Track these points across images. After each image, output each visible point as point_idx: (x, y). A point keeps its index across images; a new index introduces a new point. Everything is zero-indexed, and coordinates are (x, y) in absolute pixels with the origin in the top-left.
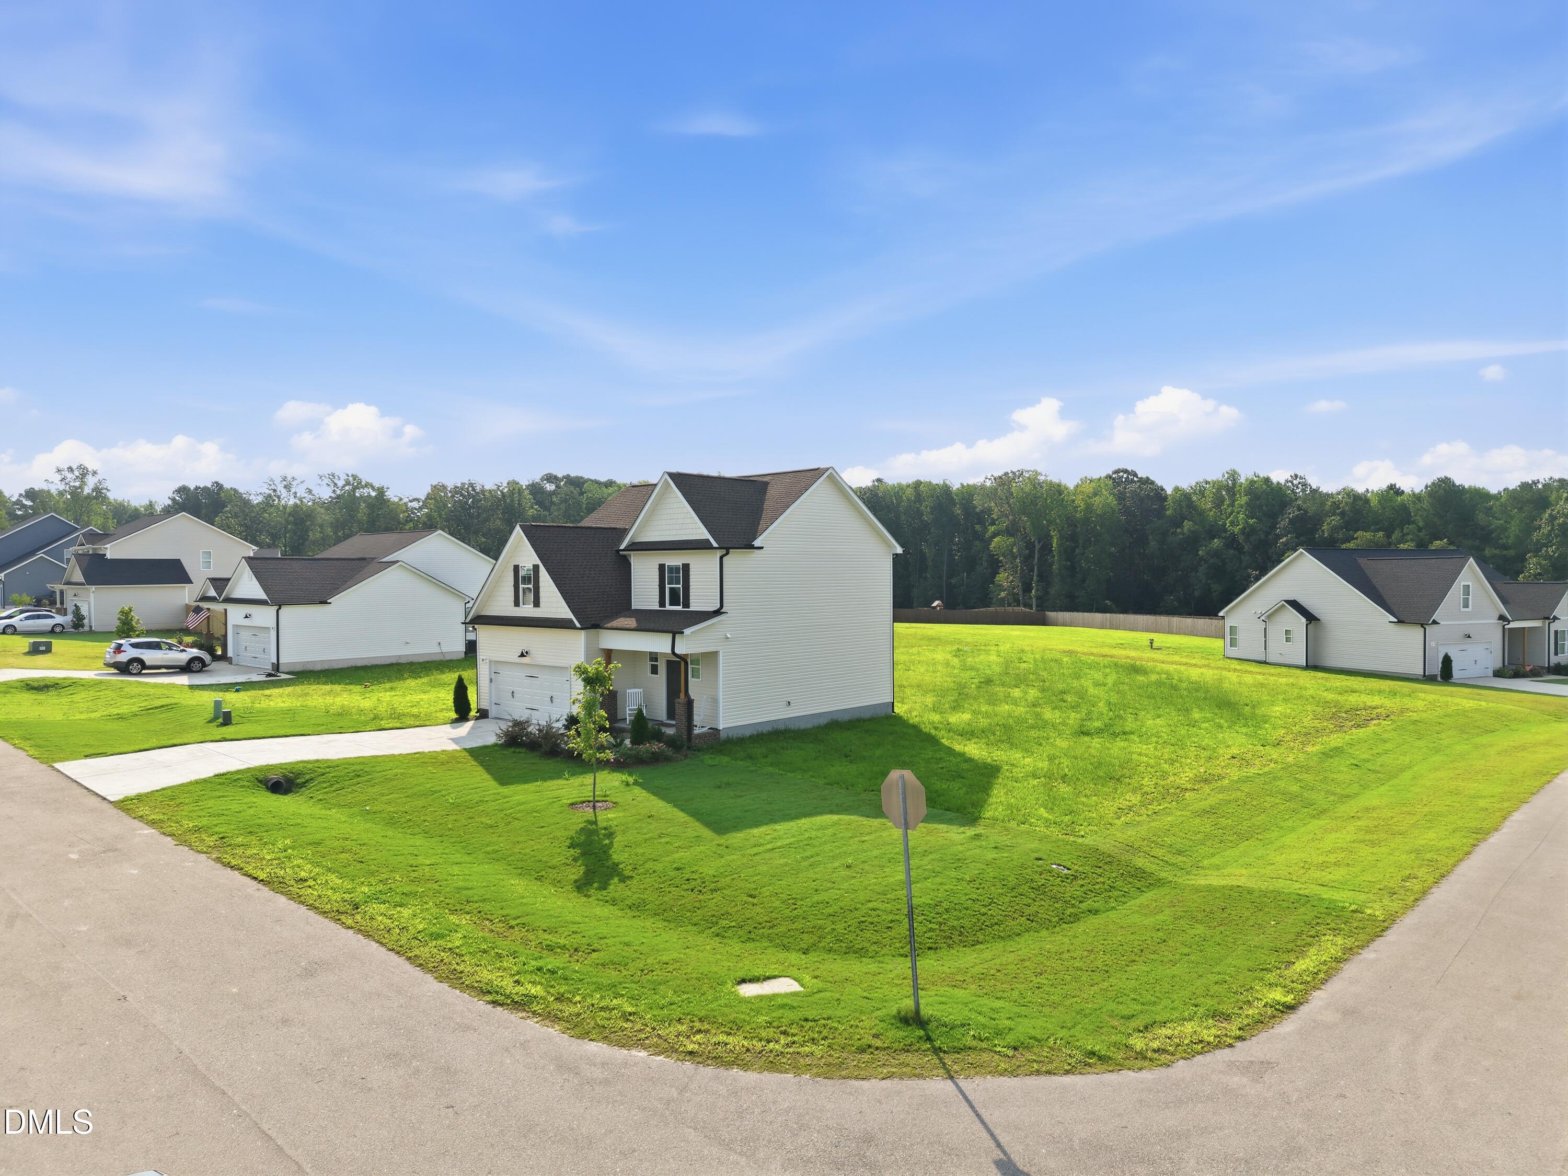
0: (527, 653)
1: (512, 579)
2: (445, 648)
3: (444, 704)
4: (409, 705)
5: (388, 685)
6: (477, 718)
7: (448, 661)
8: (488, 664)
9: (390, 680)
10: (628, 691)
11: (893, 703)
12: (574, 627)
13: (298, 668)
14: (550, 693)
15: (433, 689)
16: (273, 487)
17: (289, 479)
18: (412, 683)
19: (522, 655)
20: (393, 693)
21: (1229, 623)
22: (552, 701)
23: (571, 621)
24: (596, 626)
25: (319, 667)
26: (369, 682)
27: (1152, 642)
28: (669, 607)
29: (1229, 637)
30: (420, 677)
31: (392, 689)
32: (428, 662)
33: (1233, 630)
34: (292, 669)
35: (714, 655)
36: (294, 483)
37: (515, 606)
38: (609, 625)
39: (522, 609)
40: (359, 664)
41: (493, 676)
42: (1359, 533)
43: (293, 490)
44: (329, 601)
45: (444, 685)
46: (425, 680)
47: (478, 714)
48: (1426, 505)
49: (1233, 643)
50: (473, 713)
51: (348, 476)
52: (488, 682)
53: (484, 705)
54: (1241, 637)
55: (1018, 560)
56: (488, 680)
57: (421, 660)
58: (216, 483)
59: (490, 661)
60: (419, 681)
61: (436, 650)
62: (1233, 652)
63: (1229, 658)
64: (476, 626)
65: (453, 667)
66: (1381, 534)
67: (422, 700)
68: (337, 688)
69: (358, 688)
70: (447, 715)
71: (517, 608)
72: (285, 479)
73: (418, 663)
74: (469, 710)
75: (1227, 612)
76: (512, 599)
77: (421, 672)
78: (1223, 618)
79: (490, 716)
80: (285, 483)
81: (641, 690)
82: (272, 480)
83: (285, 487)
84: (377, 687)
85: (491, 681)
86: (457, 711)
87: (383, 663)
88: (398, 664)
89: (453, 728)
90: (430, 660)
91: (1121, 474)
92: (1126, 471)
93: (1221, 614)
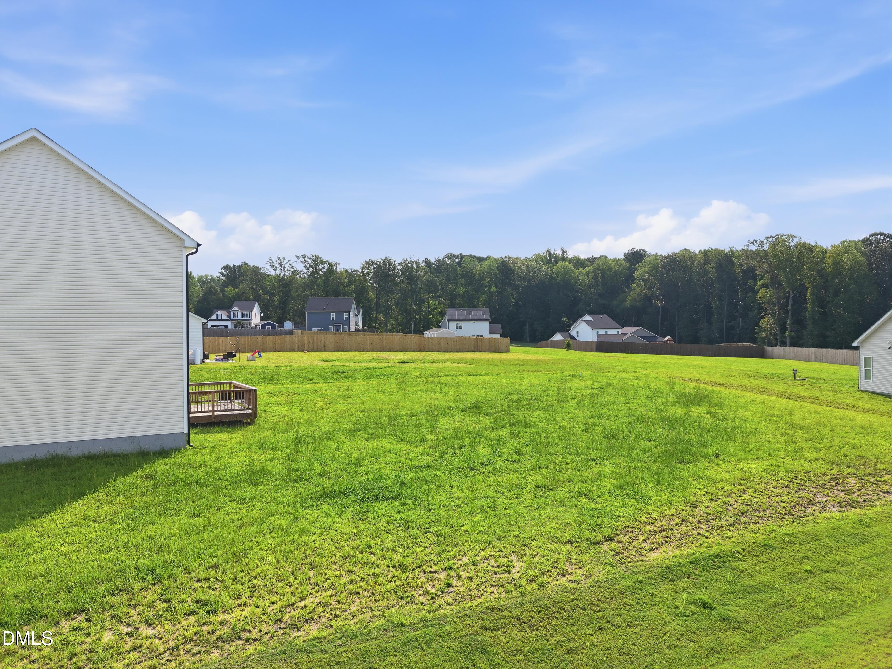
21: (863, 353)
27: (795, 372)
29: (863, 368)
33: (867, 361)
49: (867, 375)
51: (313, 256)
54: (875, 369)
55: (777, 307)
58: (244, 262)
62: (866, 385)
63: (863, 391)
75: (863, 342)
78: (857, 348)
91: (879, 236)
92: (882, 234)
93: (855, 344)
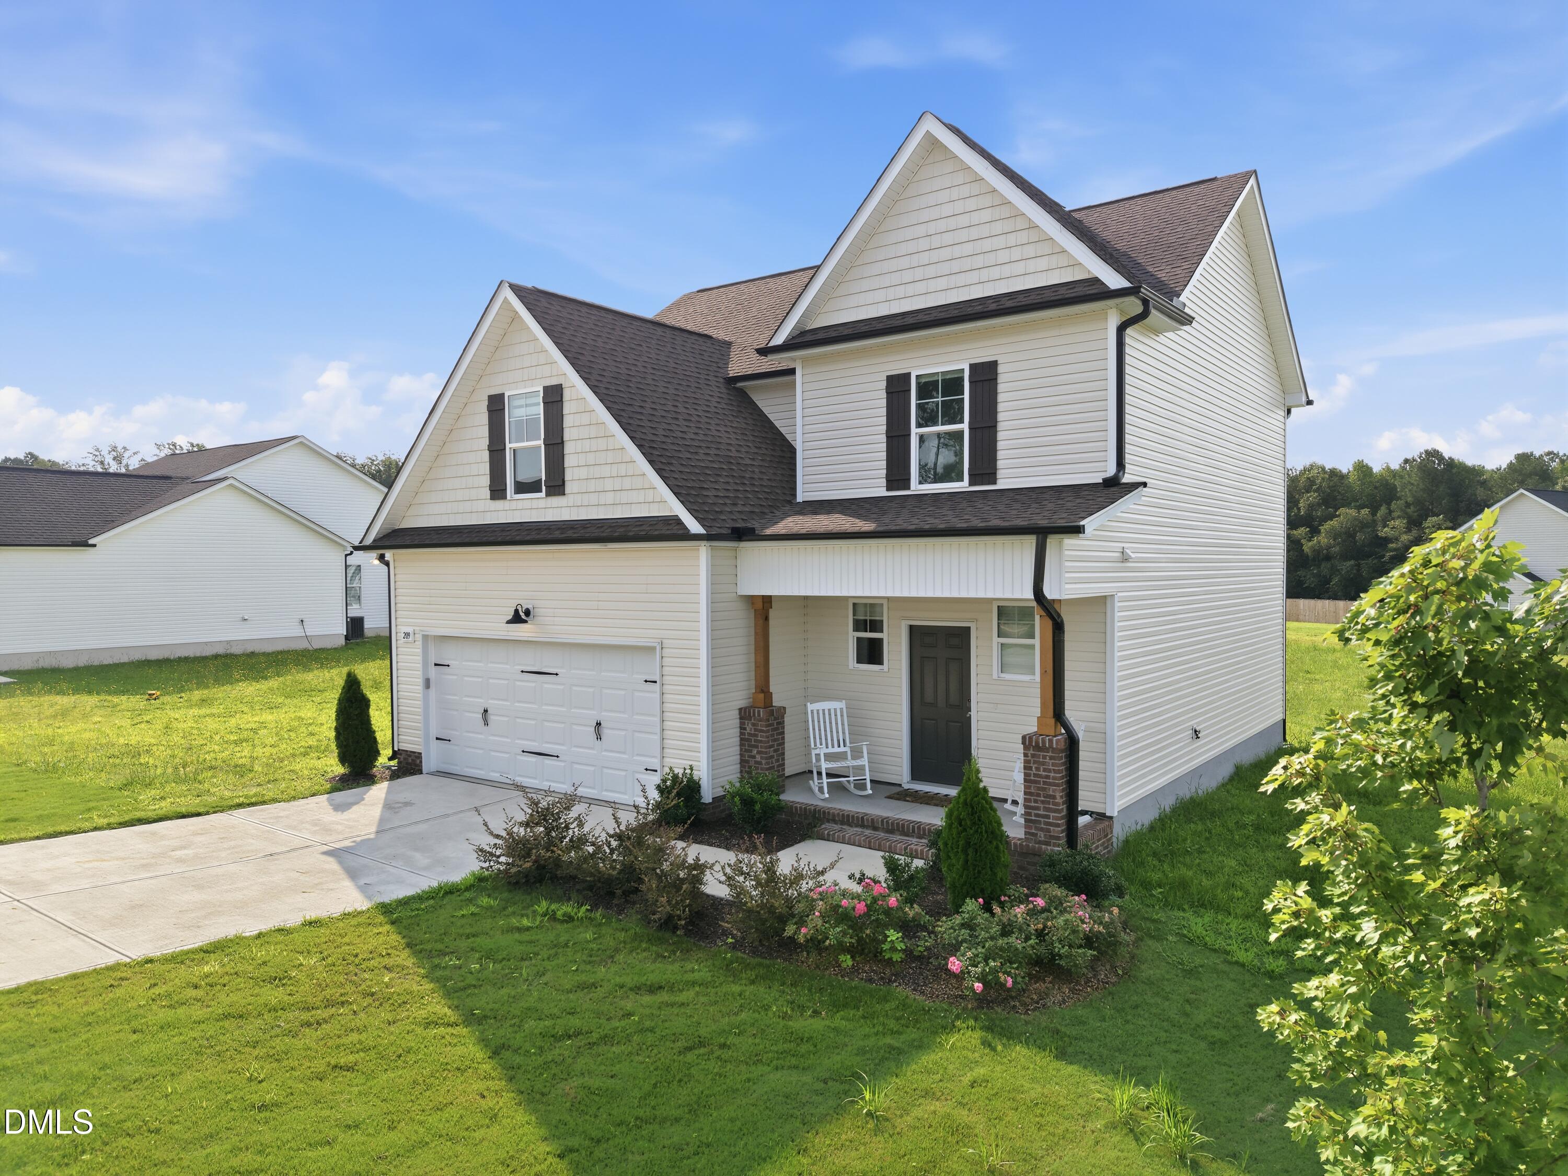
0: (527, 613)
1: (483, 432)
2: (312, 630)
3: (312, 734)
4: (233, 737)
5: (197, 694)
6: (395, 775)
7: (316, 650)
8: (419, 643)
9: (202, 685)
10: (810, 707)
11: (1284, 721)
12: (684, 535)
13: (27, 665)
14: (594, 715)
15: (288, 701)
16: (99, 458)
17: (119, 449)
18: (248, 689)
19: (517, 619)
20: (203, 711)
22: (599, 737)
23: (677, 521)
24: (741, 534)
25: (68, 663)
26: (158, 689)
28: (916, 487)
30: (265, 678)
31: (203, 702)
32: (281, 652)
34: (15, 666)
35: (1101, 603)
36: (126, 455)
37: (493, 498)
38: (769, 531)
39: (514, 505)
40: (154, 655)
41: (433, 672)
42: (1342, 510)
43: (124, 462)
44: (91, 542)
45: (309, 692)
46: (274, 683)
47: (394, 763)
48: (1415, 479)
50: (383, 759)
52: (420, 688)
53: (409, 743)
56: (420, 681)
57: (269, 648)
58: (30, 453)
59: (426, 638)
60: (264, 685)
61: (297, 632)
64: (388, 555)
65: (327, 659)
66: (1365, 512)
67: (263, 725)
68: (89, 701)
69: (136, 701)
70: (319, 764)
71: (499, 504)
72: (114, 449)
73: (264, 654)
74: (375, 753)
76: (486, 481)
77: (267, 668)
79: (424, 770)
80: (115, 454)
81: (840, 705)
82: (97, 450)
83: (114, 459)
84: (175, 698)
85: (427, 684)
86: (343, 759)
87: (198, 655)
88: (227, 656)
89: (339, 808)
90: (286, 649)
